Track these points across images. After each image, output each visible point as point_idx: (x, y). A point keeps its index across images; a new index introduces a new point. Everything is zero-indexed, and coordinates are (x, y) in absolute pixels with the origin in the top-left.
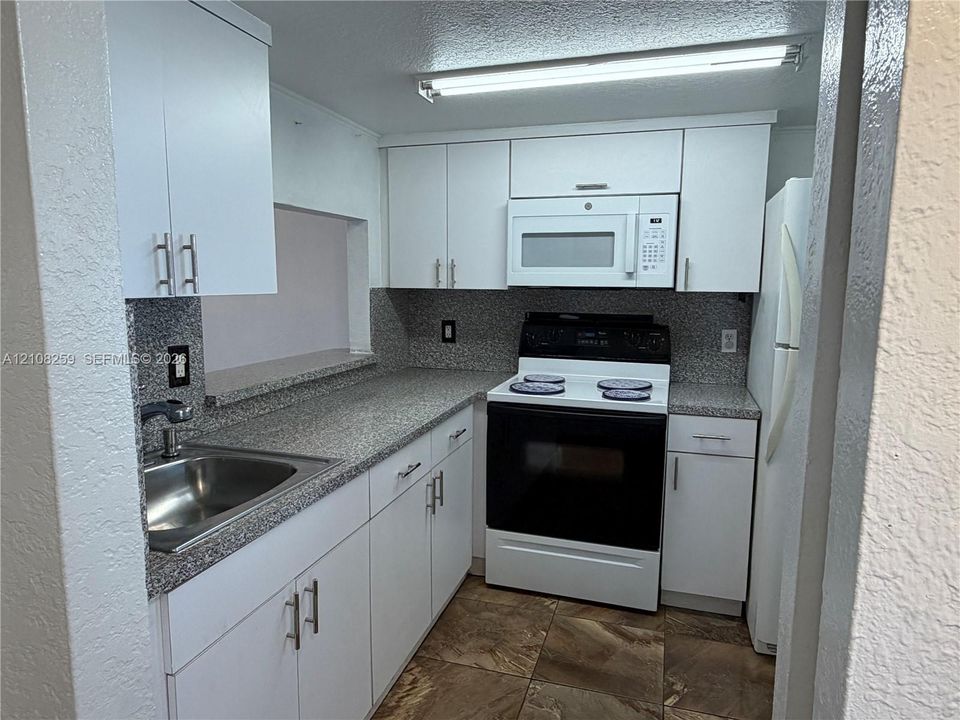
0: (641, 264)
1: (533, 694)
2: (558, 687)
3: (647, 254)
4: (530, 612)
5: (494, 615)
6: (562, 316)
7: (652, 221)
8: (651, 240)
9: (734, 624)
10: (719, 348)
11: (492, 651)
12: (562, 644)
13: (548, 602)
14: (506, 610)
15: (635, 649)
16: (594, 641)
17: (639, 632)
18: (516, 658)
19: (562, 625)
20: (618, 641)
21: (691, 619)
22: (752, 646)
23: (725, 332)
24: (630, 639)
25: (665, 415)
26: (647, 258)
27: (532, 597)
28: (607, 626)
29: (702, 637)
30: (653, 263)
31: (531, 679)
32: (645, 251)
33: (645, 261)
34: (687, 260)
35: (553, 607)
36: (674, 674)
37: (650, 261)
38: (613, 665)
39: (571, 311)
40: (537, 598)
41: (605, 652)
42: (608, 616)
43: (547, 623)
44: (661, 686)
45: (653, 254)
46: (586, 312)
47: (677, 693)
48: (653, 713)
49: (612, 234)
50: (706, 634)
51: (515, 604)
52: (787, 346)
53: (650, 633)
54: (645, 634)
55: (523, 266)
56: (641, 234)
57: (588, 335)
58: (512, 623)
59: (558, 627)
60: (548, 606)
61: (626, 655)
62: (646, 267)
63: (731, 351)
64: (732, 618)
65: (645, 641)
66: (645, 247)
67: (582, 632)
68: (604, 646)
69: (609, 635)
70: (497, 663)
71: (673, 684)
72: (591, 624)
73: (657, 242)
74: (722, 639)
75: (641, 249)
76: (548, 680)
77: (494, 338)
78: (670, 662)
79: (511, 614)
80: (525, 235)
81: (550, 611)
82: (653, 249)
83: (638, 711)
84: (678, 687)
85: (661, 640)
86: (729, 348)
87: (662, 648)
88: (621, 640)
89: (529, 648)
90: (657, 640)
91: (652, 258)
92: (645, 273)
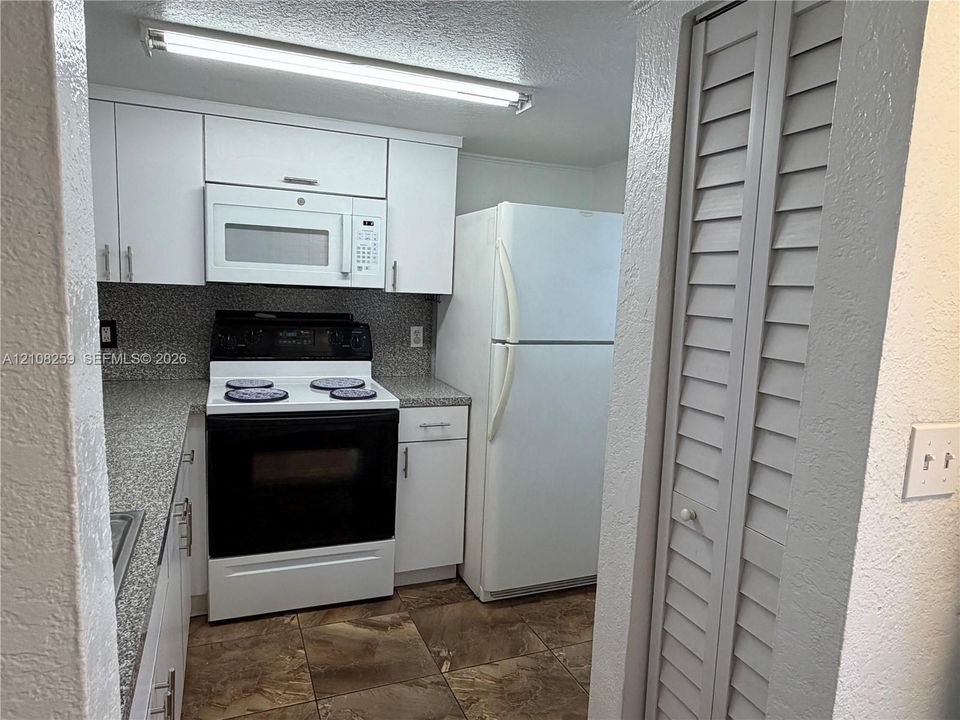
0: (356, 265)
1: (327, 714)
2: (345, 696)
3: (361, 255)
4: (274, 635)
5: (238, 652)
6: (257, 315)
7: (365, 223)
8: (364, 242)
9: (454, 585)
10: (409, 343)
11: (259, 691)
12: (326, 655)
13: (287, 620)
14: (247, 643)
15: (391, 634)
16: (353, 640)
17: (386, 618)
18: (290, 687)
19: (315, 637)
20: (375, 633)
21: (421, 592)
22: (478, 599)
23: (413, 329)
24: (383, 627)
25: (396, 410)
26: (361, 259)
27: (267, 620)
28: (357, 623)
29: (438, 604)
30: (366, 265)
31: (316, 701)
32: (359, 252)
33: (358, 261)
34: (395, 263)
35: (295, 621)
36: (436, 644)
37: (364, 261)
38: (382, 656)
39: (265, 309)
40: (274, 619)
41: (369, 647)
42: (354, 614)
43: (298, 640)
44: (430, 658)
45: (366, 255)
46: (282, 310)
47: (446, 658)
48: (438, 683)
49: (326, 233)
50: (438, 602)
51: (253, 633)
52: (504, 342)
53: (396, 615)
54: (392, 618)
55: (227, 259)
56: (355, 236)
57: (289, 334)
58: (263, 654)
59: (312, 641)
60: (289, 624)
61: (389, 644)
62: (360, 268)
63: (418, 346)
64: (449, 581)
65: (396, 625)
66: (359, 248)
67: (336, 637)
68: (364, 643)
69: (363, 631)
70: (272, 700)
71: (439, 652)
72: (341, 626)
73: (370, 244)
74: (453, 601)
75: (355, 250)
76: (333, 695)
77: (172, 341)
78: (426, 634)
79: (256, 644)
80: (228, 226)
81: (294, 628)
82: (366, 251)
83: (426, 688)
84: (444, 653)
85: (408, 619)
86: (417, 343)
87: (413, 625)
88: (376, 631)
89: (296, 672)
90: (406, 620)
91: (366, 259)
92: (359, 273)
